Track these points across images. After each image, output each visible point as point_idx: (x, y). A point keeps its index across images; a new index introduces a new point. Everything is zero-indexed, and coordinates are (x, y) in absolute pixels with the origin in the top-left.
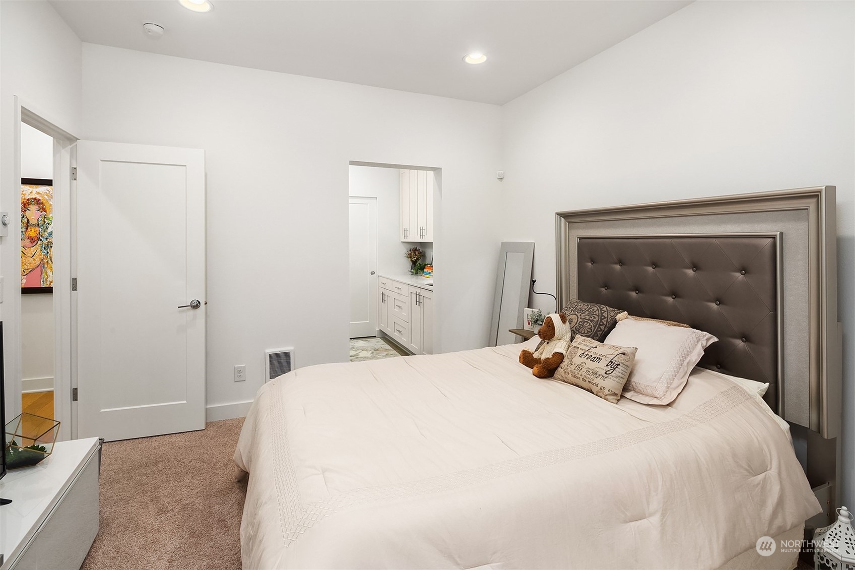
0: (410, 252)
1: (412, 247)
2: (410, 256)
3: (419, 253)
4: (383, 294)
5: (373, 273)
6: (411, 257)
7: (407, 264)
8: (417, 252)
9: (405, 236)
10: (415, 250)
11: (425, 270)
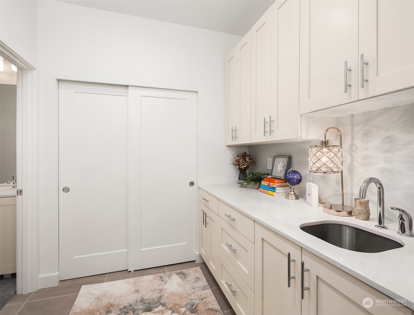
0: (238, 158)
1: (242, 151)
2: (237, 163)
3: (250, 159)
4: (205, 214)
5: (192, 184)
6: (239, 165)
7: (233, 173)
8: (247, 159)
9: (234, 138)
10: (244, 156)
11: (264, 183)
